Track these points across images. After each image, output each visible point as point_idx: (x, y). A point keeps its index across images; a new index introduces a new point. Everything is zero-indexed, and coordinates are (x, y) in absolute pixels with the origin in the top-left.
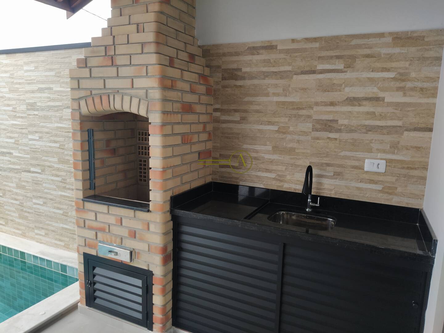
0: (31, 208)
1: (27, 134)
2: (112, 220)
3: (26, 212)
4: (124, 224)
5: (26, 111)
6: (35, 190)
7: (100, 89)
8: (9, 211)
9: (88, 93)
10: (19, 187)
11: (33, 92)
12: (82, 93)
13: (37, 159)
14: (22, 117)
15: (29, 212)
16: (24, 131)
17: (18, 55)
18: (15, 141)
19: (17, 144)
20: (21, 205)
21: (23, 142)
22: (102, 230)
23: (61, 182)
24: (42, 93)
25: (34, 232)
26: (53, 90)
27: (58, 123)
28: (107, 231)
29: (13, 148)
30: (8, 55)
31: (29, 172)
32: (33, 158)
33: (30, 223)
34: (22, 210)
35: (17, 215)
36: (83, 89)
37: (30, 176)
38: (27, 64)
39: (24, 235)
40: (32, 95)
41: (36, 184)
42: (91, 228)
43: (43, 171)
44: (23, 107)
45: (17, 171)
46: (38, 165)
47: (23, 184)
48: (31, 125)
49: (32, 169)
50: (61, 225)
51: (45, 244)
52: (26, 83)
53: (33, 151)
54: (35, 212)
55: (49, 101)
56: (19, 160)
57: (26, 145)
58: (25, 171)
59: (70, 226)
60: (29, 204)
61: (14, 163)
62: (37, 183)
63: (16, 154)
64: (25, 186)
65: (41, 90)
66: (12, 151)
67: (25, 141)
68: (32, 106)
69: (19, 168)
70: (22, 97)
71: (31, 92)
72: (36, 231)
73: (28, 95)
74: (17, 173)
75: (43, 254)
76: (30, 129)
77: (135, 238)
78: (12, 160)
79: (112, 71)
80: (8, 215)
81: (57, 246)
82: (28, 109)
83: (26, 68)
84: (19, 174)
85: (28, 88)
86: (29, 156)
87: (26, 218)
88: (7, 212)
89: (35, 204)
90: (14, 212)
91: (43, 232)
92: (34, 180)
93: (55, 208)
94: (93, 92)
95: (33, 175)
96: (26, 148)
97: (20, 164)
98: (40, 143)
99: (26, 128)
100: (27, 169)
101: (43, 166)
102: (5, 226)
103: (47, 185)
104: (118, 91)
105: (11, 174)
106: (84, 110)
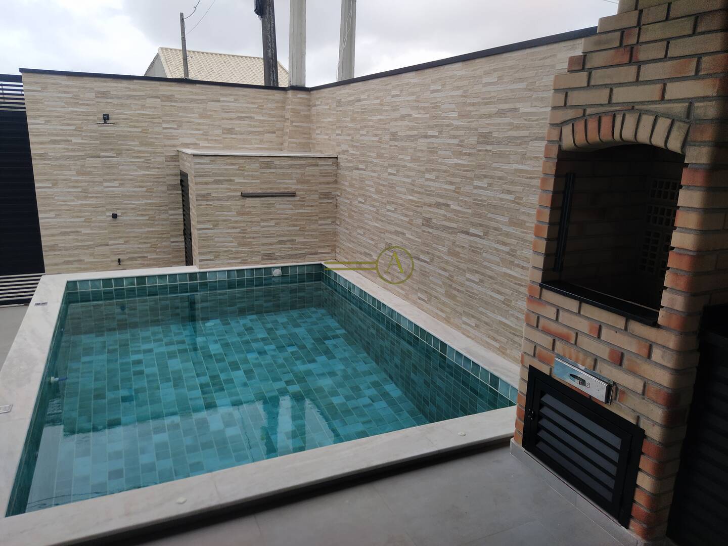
0: (462, 285)
1: (472, 179)
2: (583, 325)
3: (455, 289)
4: (603, 337)
5: (476, 145)
6: (471, 261)
7: (602, 105)
8: (435, 284)
9: (579, 113)
10: (451, 253)
11: (490, 116)
12: (570, 114)
13: (480, 216)
14: (469, 153)
15: (458, 291)
16: (469, 174)
17: (477, 61)
18: (455, 188)
19: (458, 193)
20: (450, 278)
21: (465, 191)
22: (565, 339)
23: (508, 253)
24: (502, 117)
25: (461, 319)
26: (519, 111)
27: (517, 163)
28: (573, 342)
29: (451, 198)
30: (464, 63)
31: (467, 233)
32: (475, 215)
33: (458, 306)
34: (451, 286)
35: (442, 291)
36: (572, 107)
37: (468, 240)
38: (487, 73)
39: (447, 320)
40: (489, 121)
41: (473, 251)
42: (546, 332)
43: (486, 234)
44: (473, 140)
45: (453, 231)
46: (481, 225)
47: (458, 249)
48: (480, 166)
49: (472, 230)
50: (499, 318)
51: (473, 339)
52: (482, 103)
53: (477, 205)
54: (467, 291)
55: (511, 130)
56: (457, 216)
57: (469, 195)
58: (462, 232)
59: (511, 321)
60: (460, 279)
61: (449, 220)
62: (475, 250)
63: (454, 206)
64: (459, 253)
65: (501, 113)
66: (450, 202)
67: (468, 189)
68: (485, 138)
69: (456, 227)
70: (473, 125)
71: (488, 116)
72: (464, 319)
73: (483, 121)
74: (451, 233)
75: (468, 352)
76: (478, 172)
77: (621, 365)
78: (448, 215)
79: (629, 73)
80: (433, 289)
81: (488, 346)
82: (479, 143)
83: (486, 80)
84: (453, 235)
85: (484, 110)
86: (470, 211)
87: (453, 297)
88: (432, 285)
89: (469, 280)
90: (440, 286)
91: (472, 322)
92: (471, 246)
93: (494, 290)
94: (589, 111)
95: (472, 238)
96: (467, 199)
97: (456, 222)
98: (490, 193)
99: (473, 170)
100: (465, 230)
101: (487, 227)
102: (427, 303)
103: (489, 256)
104: (633, 107)
105: (444, 235)
106: (567, 142)
